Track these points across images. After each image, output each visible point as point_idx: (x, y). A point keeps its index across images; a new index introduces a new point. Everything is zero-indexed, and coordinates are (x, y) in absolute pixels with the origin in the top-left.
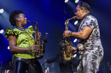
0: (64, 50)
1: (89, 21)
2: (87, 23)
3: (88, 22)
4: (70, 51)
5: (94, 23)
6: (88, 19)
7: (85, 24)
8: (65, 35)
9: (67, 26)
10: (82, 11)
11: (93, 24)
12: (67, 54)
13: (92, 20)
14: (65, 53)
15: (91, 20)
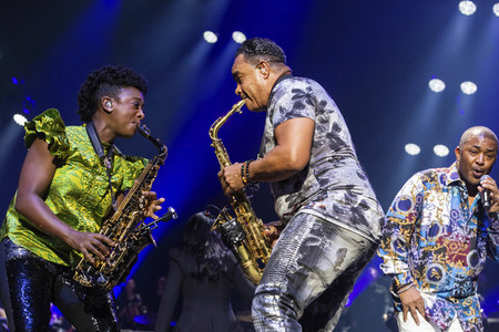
0: (239, 244)
1: (286, 96)
2: (281, 110)
3: (283, 105)
4: (262, 241)
5: (308, 96)
6: (281, 93)
7: (277, 116)
8: (228, 184)
9: (220, 149)
10: (263, 70)
11: (304, 102)
12: (256, 255)
13: (296, 87)
14: (246, 256)
15: (293, 91)
